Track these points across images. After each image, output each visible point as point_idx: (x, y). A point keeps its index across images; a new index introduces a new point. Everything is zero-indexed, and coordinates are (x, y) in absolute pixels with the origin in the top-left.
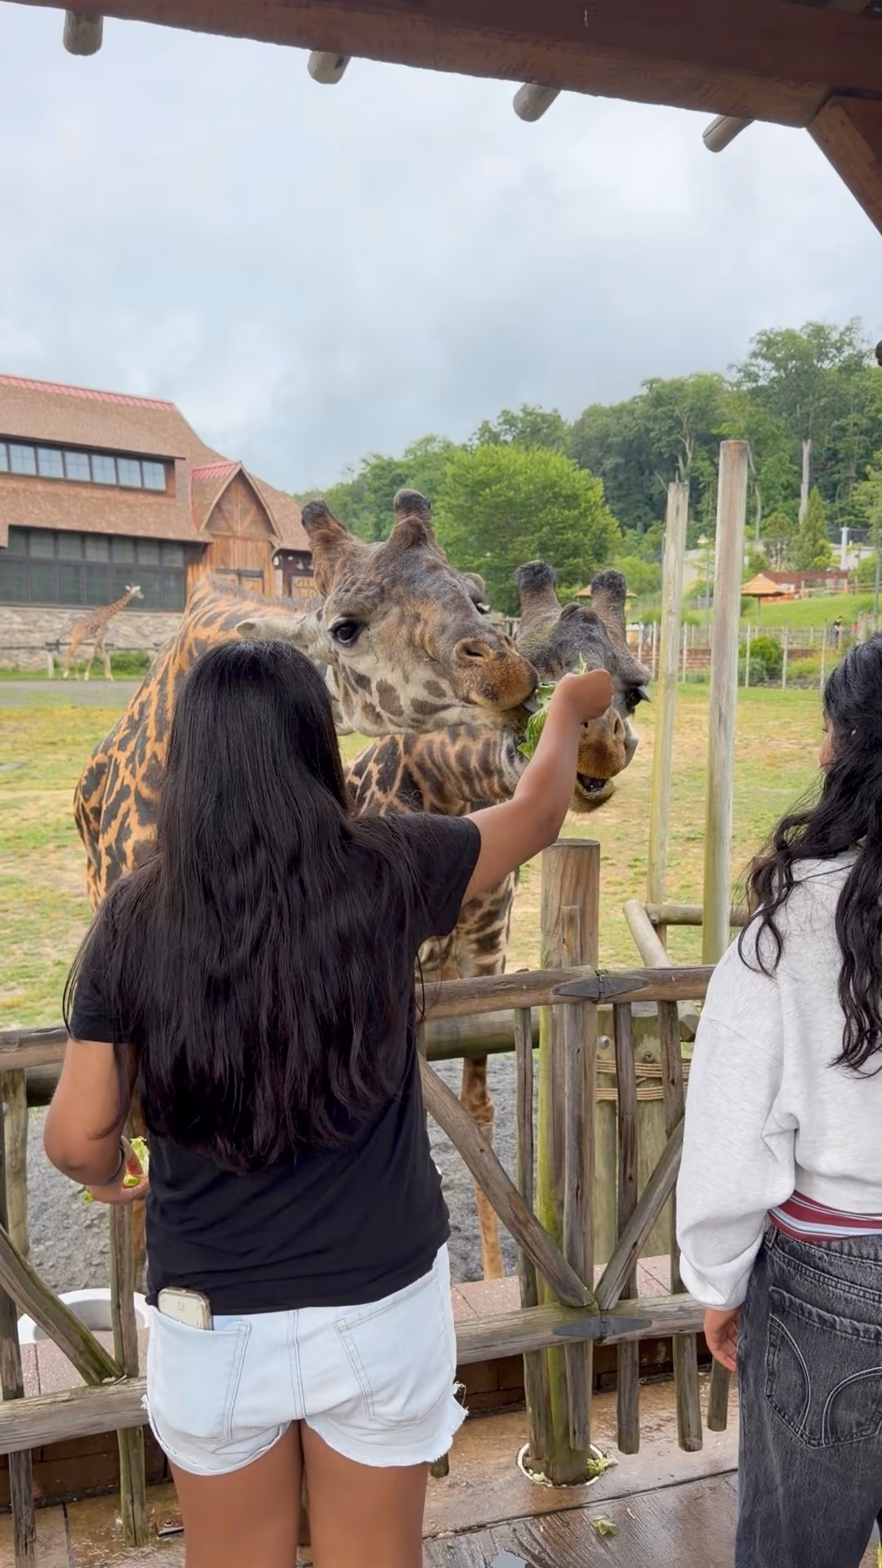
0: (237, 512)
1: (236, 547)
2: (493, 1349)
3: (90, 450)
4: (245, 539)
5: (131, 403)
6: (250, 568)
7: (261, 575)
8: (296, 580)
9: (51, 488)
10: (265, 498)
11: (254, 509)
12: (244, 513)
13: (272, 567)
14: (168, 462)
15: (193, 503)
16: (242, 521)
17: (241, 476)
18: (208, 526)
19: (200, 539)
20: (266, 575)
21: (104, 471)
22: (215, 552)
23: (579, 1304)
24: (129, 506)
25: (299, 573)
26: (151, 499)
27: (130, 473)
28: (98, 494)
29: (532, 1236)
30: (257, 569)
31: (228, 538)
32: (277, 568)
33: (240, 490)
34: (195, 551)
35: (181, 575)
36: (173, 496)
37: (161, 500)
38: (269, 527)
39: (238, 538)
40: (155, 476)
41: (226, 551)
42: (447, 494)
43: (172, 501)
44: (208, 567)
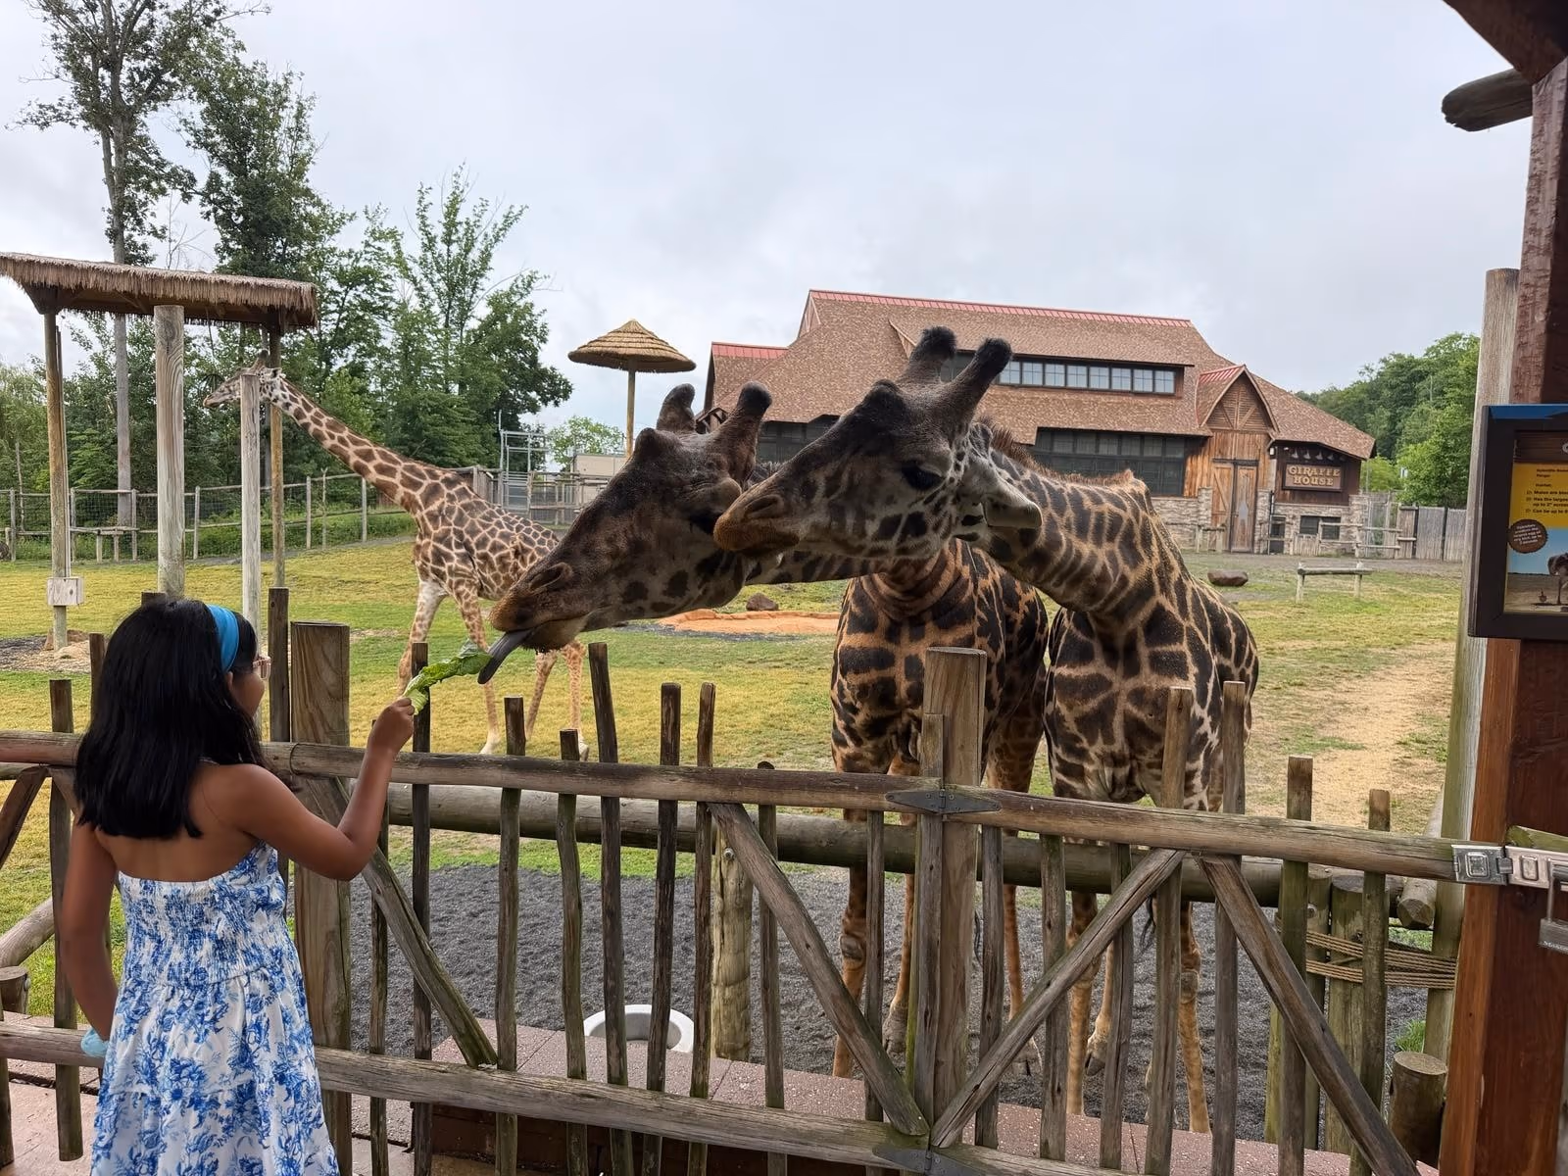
0: (1237, 408)
1: (1234, 440)
2: (809, 1148)
3: (1111, 364)
4: (1242, 432)
5: (1152, 323)
6: (1246, 458)
7: (1256, 463)
8: (1290, 468)
9: (1075, 397)
10: (1267, 396)
11: (1253, 407)
12: (1244, 410)
13: (1267, 457)
14: (1178, 370)
15: (1197, 403)
16: (1241, 417)
17: (1244, 379)
18: (1207, 422)
19: (1201, 433)
20: (1261, 462)
21: (1121, 379)
22: (1214, 445)
23: (906, 1131)
24: (1140, 408)
25: (1294, 462)
26: (1161, 401)
27: (1143, 381)
28: (1115, 399)
29: (857, 1048)
30: (1252, 457)
31: (1226, 431)
32: (1272, 457)
33: (1243, 389)
34: (1195, 444)
35: (1182, 464)
36: (1180, 398)
37: (1169, 402)
38: (1268, 421)
39: (1237, 431)
40: (1166, 382)
41: (1225, 443)
42: (1459, 386)
43: (1179, 403)
44: (1206, 458)
